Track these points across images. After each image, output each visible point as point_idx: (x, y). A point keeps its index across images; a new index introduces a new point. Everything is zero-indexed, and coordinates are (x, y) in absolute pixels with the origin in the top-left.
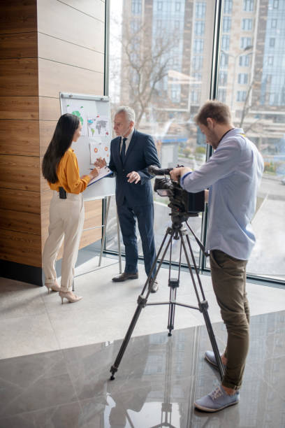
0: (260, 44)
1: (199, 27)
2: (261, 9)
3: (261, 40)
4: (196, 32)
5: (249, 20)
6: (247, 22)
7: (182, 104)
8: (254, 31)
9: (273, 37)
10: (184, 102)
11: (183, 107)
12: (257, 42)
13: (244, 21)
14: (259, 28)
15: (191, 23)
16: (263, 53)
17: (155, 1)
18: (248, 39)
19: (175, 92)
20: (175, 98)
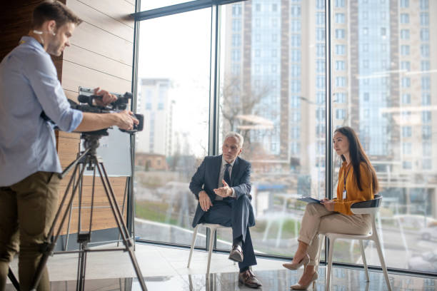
0: (354, 98)
1: (295, 85)
2: (352, 68)
3: (355, 95)
4: (293, 89)
5: (342, 62)
6: (340, 80)
7: (283, 156)
8: (347, 87)
9: (366, 92)
10: (284, 154)
11: (283, 159)
12: (352, 97)
13: (338, 78)
14: (352, 85)
15: (287, 81)
16: (358, 107)
17: (253, 64)
18: (343, 94)
19: (275, 144)
20: (275, 150)
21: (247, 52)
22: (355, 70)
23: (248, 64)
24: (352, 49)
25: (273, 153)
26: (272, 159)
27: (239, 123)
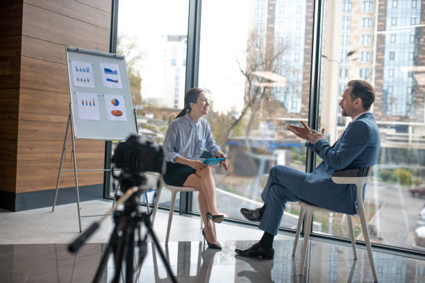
0: (379, 57)
2: (379, 26)
3: (380, 53)
5: (368, 36)
6: (366, 38)
7: (303, 114)
8: (373, 45)
9: (392, 50)
10: (305, 112)
11: (303, 117)
12: (377, 56)
13: (363, 36)
14: (378, 44)
15: (311, 39)
16: (383, 65)
17: (276, 21)
18: (367, 53)
19: (296, 102)
20: (296, 108)
21: (271, 8)
22: (382, 27)
23: (271, 21)
24: (380, 5)
25: (294, 111)
26: (292, 117)
27: (258, 80)
